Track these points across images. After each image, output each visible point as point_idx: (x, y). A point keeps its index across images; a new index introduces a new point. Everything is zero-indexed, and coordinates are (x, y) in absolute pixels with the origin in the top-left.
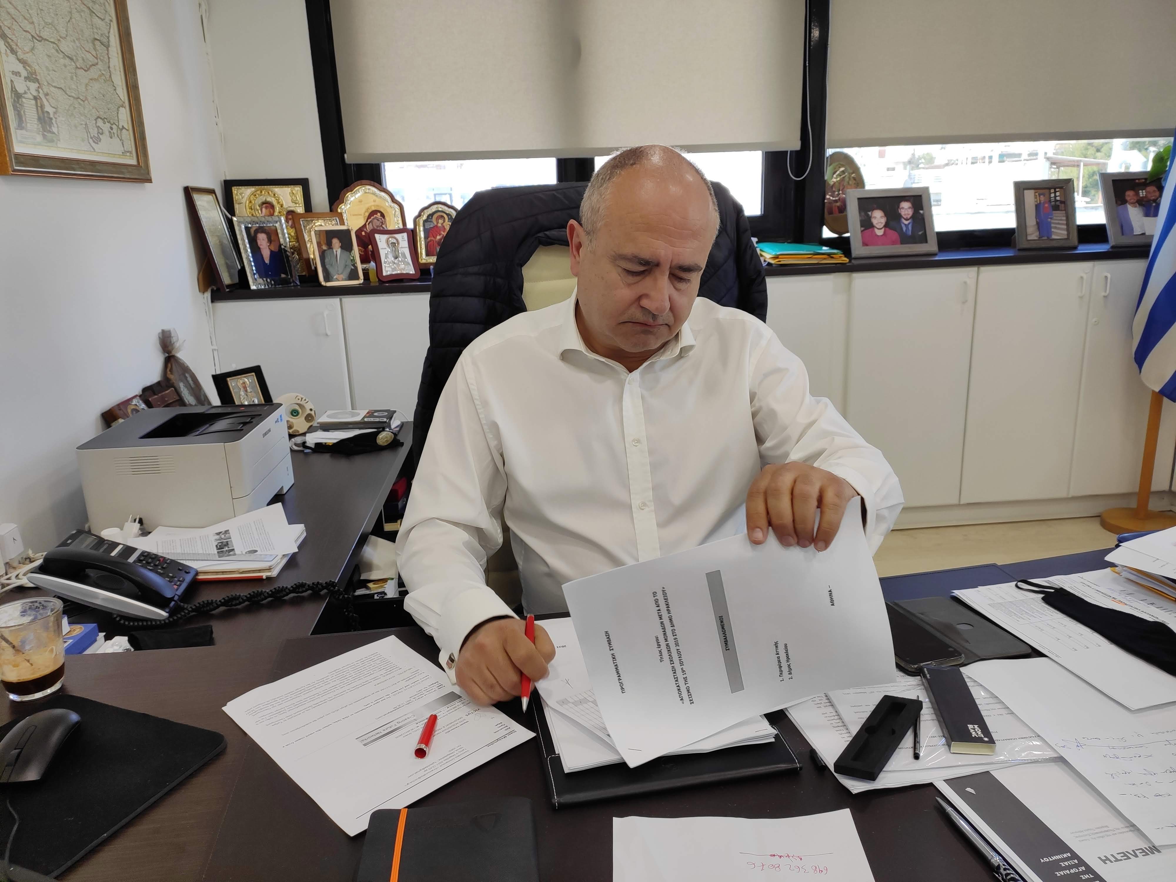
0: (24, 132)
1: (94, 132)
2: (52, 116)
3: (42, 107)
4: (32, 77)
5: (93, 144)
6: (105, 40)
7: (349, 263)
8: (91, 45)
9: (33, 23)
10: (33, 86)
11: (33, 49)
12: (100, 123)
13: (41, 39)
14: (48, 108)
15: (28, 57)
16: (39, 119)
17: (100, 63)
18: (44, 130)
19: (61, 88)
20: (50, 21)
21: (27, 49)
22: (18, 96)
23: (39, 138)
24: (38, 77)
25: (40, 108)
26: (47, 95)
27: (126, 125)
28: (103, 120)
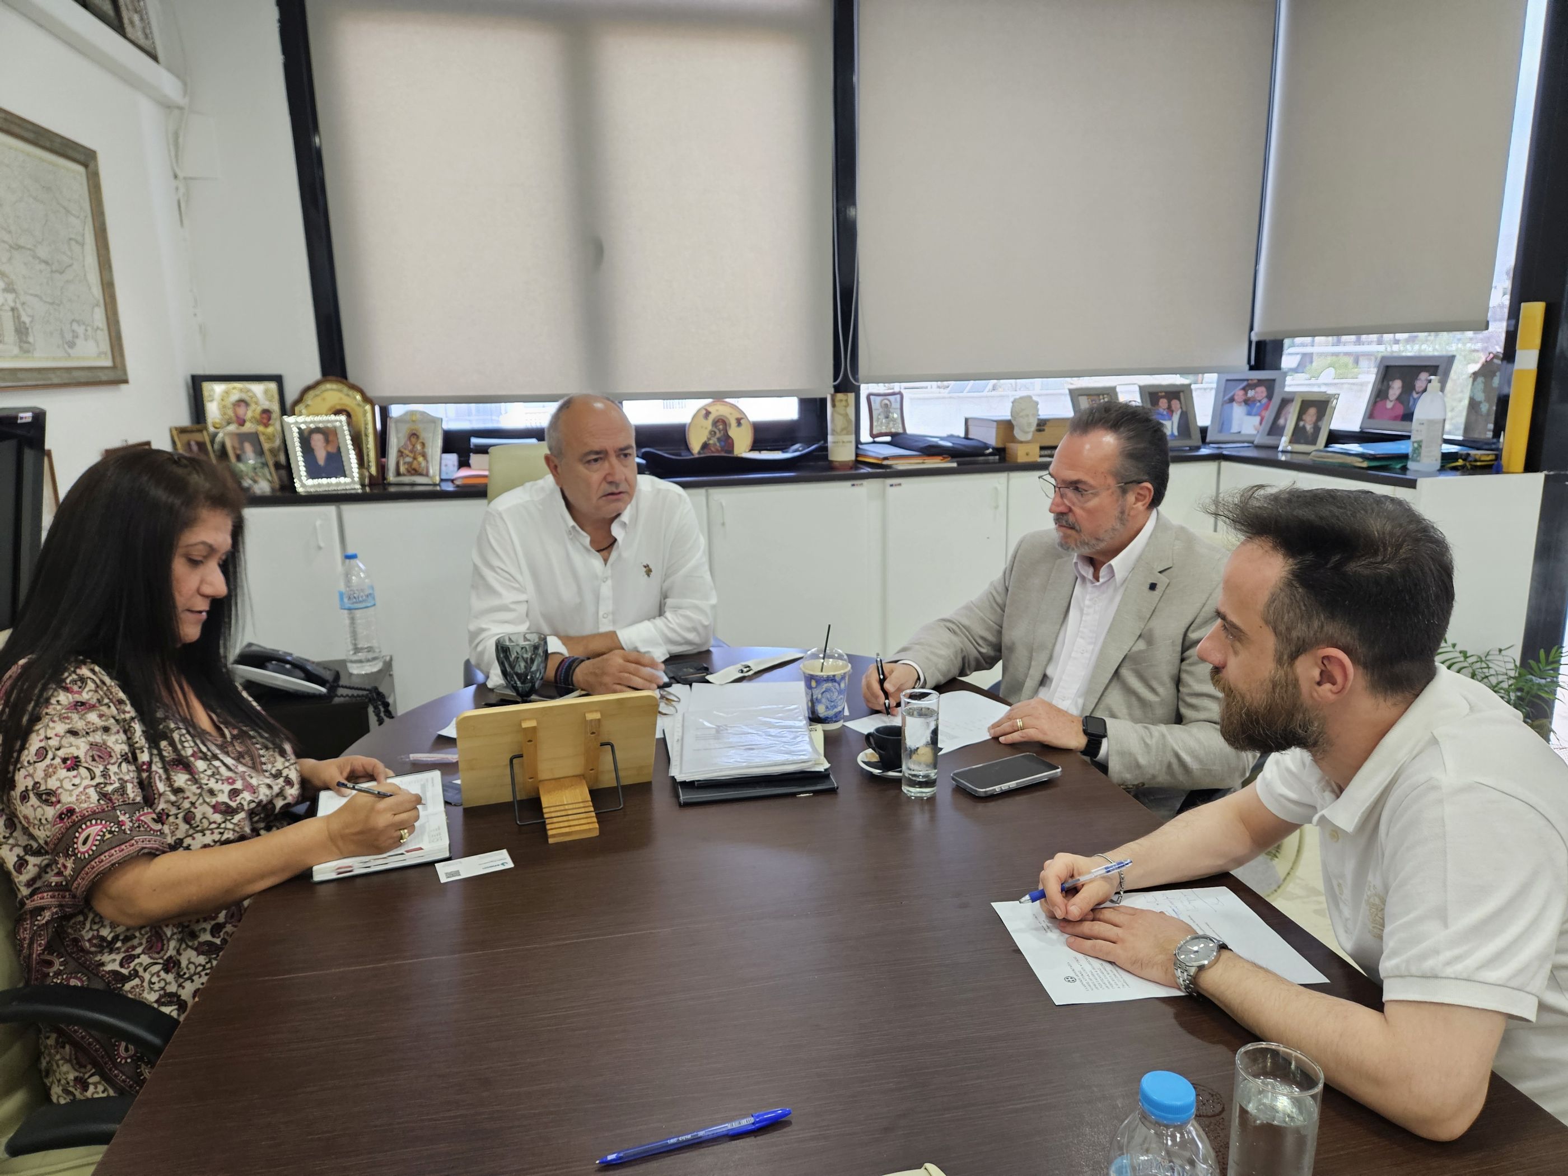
1: (69, 337)
2: (28, 325)
3: (19, 317)
4: (9, 288)
5: (70, 351)
6: (79, 238)
8: (66, 245)
9: (11, 233)
11: (10, 259)
12: (75, 326)
13: (19, 247)
14: (25, 319)
15: (7, 268)
16: (16, 329)
17: (75, 263)
18: (21, 341)
19: (36, 296)
20: (27, 228)
21: (5, 259)
23: (16, 351)
24: (15, 287)
25: (17, 317)
26: (23, 304)
27: (100, 326)
28: (78, 322)
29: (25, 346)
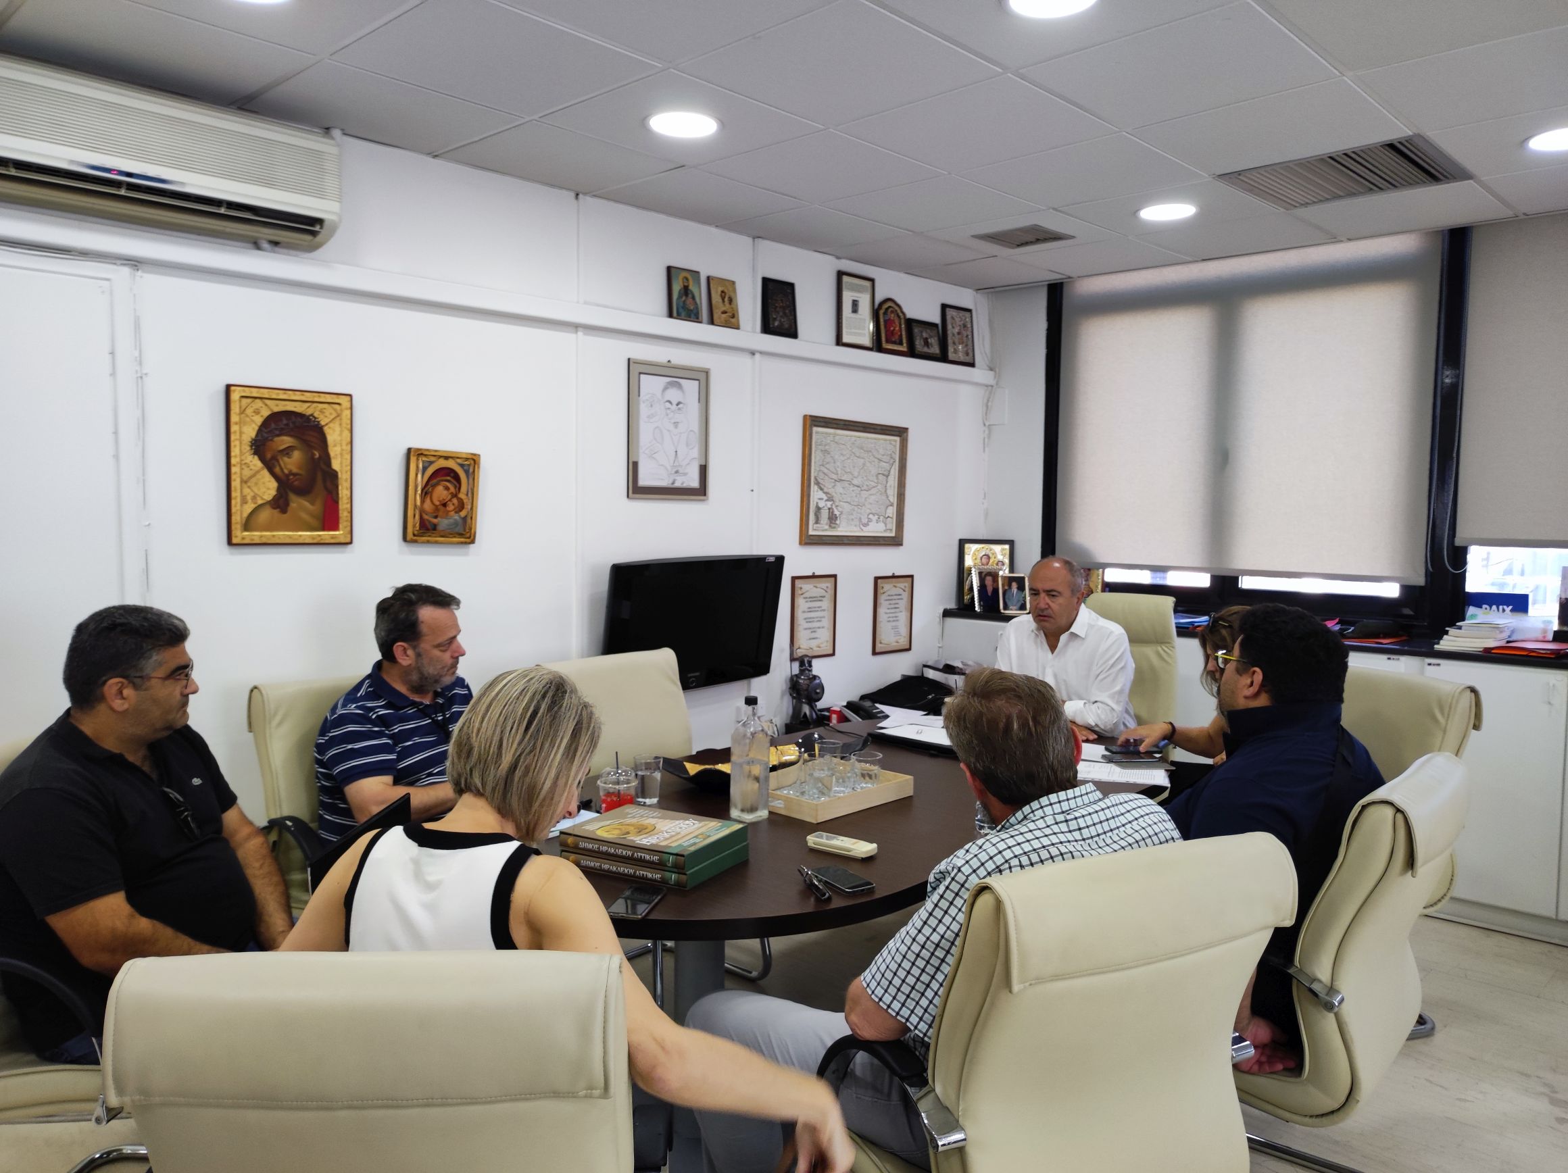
0: (818, 525)
1: (865, 521)
2: (838, 516)
3: (833, 513)
4: (830, 499)
5: (863, 528)
6: (886, 473)
7: (1021, 599)
8: (875, 478)
9: (837, 474)
10: (829, 504)
11: (834, 486)
12: (871, 516)
13: (841, 481)
14: (836, 513)
15: (831, 491)
16: (829, 518)
17: (879, 485)
18: (831, 523)
19: (848, 502)
20: (849, 471)
21: (830, 487)
22: (818, 509)
23: (827, 527)
24: (835, 499)
26: (837, 506)
27: (891, 515)
28: (874, 514)
29: (833, 525)
